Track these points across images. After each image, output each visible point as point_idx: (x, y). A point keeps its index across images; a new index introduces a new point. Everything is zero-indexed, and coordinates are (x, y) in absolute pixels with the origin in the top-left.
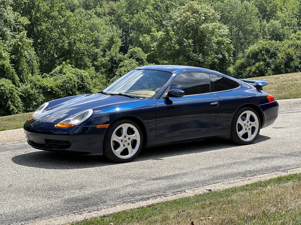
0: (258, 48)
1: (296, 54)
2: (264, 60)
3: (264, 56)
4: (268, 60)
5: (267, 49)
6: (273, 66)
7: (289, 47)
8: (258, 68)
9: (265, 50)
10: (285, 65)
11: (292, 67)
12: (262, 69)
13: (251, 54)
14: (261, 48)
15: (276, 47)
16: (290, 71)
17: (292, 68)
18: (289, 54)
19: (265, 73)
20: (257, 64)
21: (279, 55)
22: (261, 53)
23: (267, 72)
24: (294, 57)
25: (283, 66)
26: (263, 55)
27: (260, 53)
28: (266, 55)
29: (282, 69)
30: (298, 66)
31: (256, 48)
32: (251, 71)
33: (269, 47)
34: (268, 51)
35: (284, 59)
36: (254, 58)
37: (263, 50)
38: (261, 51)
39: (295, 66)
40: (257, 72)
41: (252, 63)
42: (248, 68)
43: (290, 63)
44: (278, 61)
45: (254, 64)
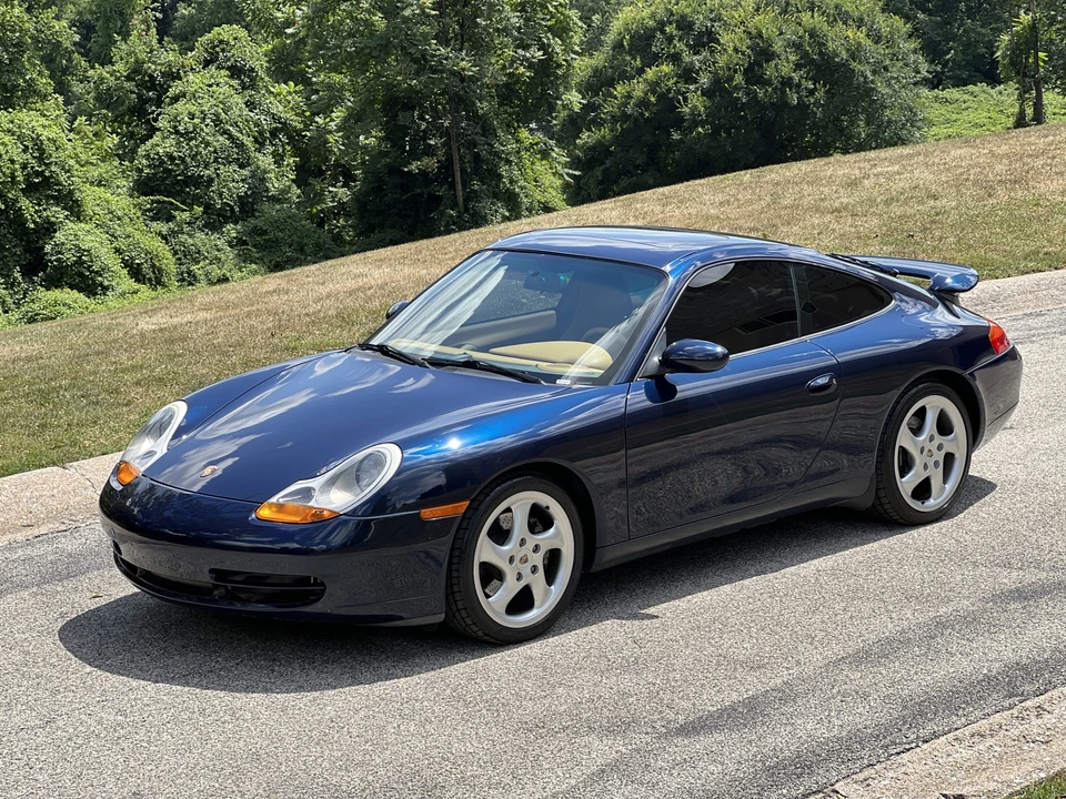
0: (653, 16)
1: (781, 34)
2: (675, 58)
3: (675, 42)
4: (687, 58)
5: (683, 17)
6: (704, 80)
7: (757, 10)
8: (653, 86)
9: (677, 21)
10: (746, 72)
11: (769, 82)
12: (669, 90)
13: (627, 37)
14: (661, 14)
15: (712, 11)
16: (765, 94)
17: (771, 85)
18: (760, 35)
19: (680, 103)
20: (650, 73)
21: (725, 38)
22: (663, 32)
23: (685, 99)
24: (778, 46)
25: (739, 79)
26: (670, 39)
27: (658, 35)
28: (679, 41)
29: (737, 88)
30: (791, 78)
31: (646, 13)
32: (629, 96)
33: (688, 10)
34: (685, 25)
35: (743, 54)
36: (638, 51)
37: (671, 23)
38: (661, 25)
39: (782, 77)
40: (653, 99)
41: (632, 68)
42: (619, 89)
43: (762, 66)
44: (722, 61)
45: (641, 71)
